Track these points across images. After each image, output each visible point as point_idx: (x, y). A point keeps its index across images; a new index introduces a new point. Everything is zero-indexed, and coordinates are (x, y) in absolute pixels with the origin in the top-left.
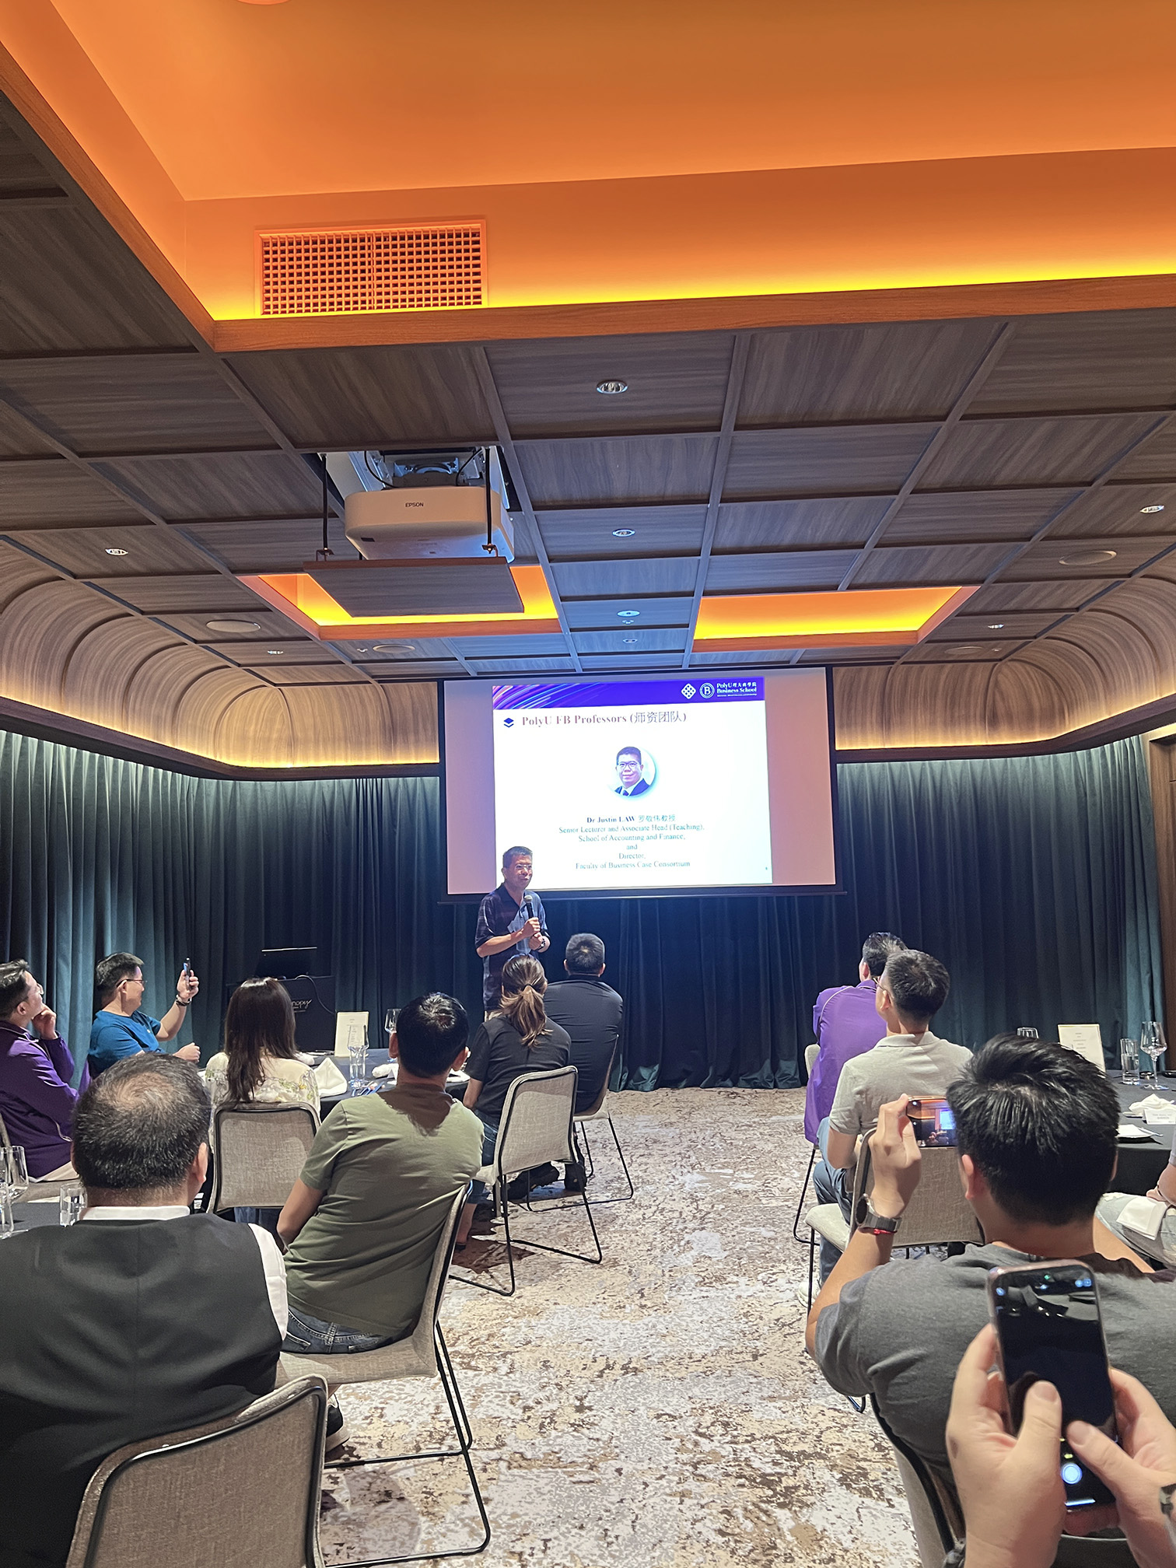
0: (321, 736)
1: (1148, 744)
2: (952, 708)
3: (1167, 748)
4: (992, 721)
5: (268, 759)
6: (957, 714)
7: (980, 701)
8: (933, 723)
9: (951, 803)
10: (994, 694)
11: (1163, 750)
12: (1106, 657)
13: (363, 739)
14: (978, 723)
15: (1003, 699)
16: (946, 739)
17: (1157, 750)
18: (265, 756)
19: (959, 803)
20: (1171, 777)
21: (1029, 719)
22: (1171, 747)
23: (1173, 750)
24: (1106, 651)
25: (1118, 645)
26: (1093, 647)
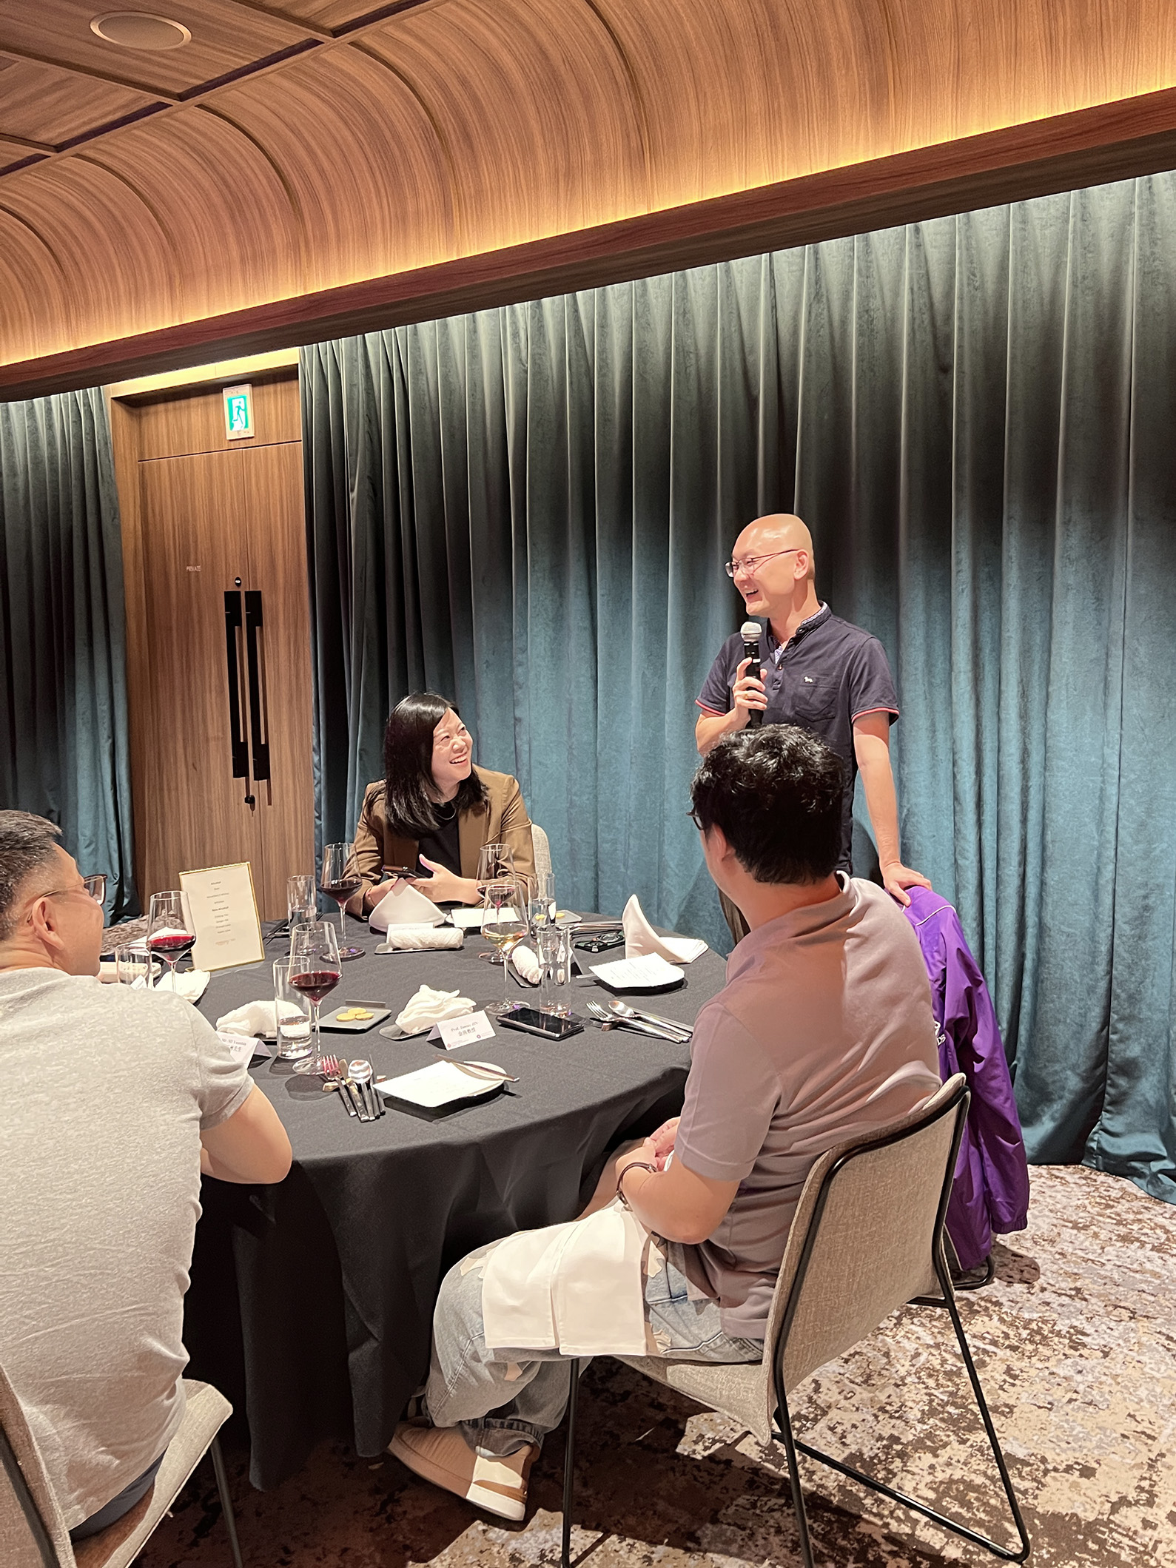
1: (109, 401)
3: (136, 411)
11: (131, 414)
12: (76, 250)
17: (121, 412)
20: (141, 453)
22: (144, 410)
23: (147, 414)
24: (75, 238)
25: (102, 231)
26: (55, 231)
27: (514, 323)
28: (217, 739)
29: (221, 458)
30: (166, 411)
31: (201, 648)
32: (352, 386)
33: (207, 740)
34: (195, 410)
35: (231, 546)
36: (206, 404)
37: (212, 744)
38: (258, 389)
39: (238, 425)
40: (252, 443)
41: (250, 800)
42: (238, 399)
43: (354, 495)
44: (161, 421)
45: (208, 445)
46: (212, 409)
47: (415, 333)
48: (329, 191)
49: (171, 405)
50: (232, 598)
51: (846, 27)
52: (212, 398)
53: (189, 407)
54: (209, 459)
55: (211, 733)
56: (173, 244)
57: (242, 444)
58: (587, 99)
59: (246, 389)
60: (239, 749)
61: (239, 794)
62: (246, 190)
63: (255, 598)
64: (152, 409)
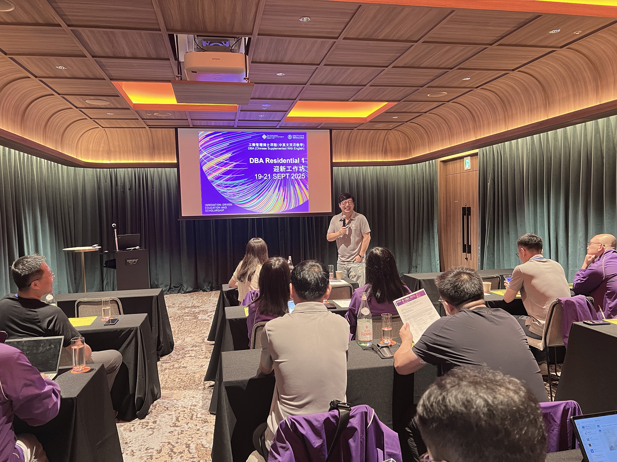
0: (122, 150)
1: (439, 162)
2: (372, 147)
3: (445, 163)
4: (385, 152)
5: (99, 159)
6: (373, 149)
7: (381, 145)
8: (365, 153)
9: (369, 182)
10: (386, 142)
12: (430, 130)
13: (141, 152)
14: (380, 153)
15: (389, 144)
16: (369, 159)
17: (442, 163)
18: (97, 157)
19: (371, 182)
20: (446, 174)
21: (398, 152)
22: (447, 163)
23: (448, 164)
24: (430, 128)
25: (435, 126)
26: (426, 126)
27: (526, 141)
28: (460, 243)
29: (463, 174)
30: (452, 163)
31: (457, 221)
32: (490, 157)
33: (458, 244)
34: (458, 163)
35: (464, 196)
36: (460, 161)
37: (459, 244)
38: (472, 157)
39: (467, 167)
40: (470, 171)
41: (467, 259)
42: (467, 160)
43: (489, 184)
44: (450, 165)
45: (461, 171)
46: (462, 162)
47: (504, 144)
48: (481, 115)
49: (453, 162)
50: (464, 209)
51: (589, 74)
52: (462, 160)
53: (457, 162)
54: (461, 174)
55: (459, 242)
56: (450, 128)
57: (468, 171)
58: (534, 93)
59: (469, 157)
60: (464, 246)
61: (464, 257)
62: (464, 116)
63: (469, 209)
64: (449, 163)
